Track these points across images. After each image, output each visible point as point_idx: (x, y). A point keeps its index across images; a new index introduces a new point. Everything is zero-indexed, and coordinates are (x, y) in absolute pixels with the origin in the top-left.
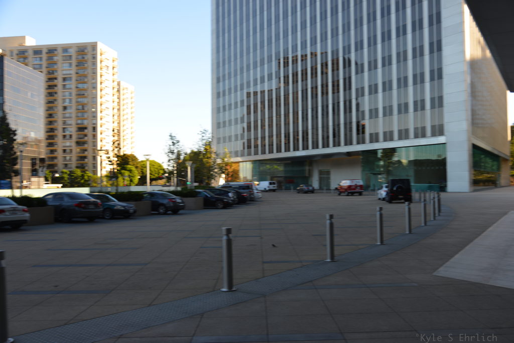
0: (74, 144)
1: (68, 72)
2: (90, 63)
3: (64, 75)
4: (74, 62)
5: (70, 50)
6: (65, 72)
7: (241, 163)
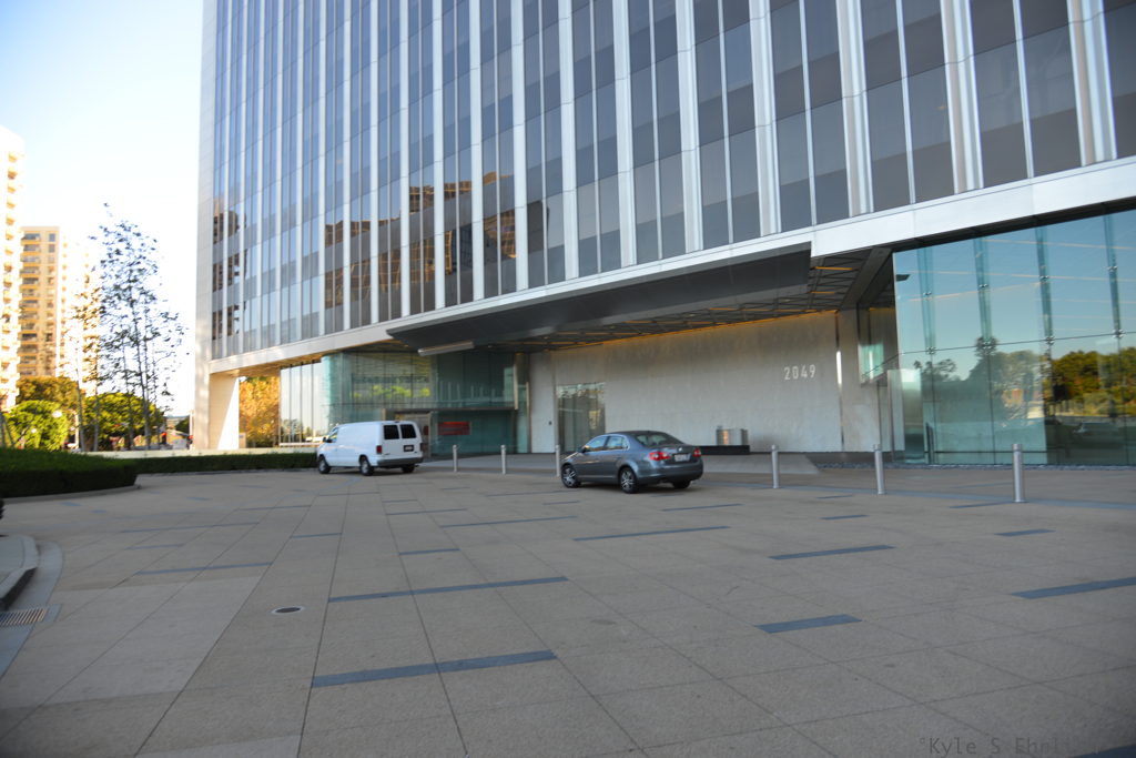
7: (285, 372)
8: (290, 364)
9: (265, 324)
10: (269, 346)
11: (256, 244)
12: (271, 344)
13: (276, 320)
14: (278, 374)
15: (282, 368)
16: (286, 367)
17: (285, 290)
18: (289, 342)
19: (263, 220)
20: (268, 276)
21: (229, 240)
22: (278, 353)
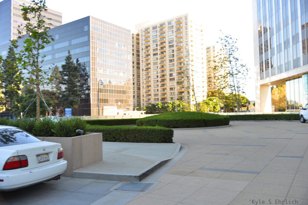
0: (175, 84)
1: (171, 37)
2: (184, 29)
3: (169, 39)
4: (175, 29)
5: (172, 23)
6: (170, 37)
7: (287, 83)
8: (289, 79)
9: (279, 65)
10: (281, 73)
11: (274, 35)
12: (281, 72)
13: (283, 63)
14: (285, 84)
15: (286, 81)
16: (288, 80)
17: (286, 50)
18: (288, 70)
19: (276, 25)
20: (279, 46)
21: (264, 36)
22: (284, 75)
